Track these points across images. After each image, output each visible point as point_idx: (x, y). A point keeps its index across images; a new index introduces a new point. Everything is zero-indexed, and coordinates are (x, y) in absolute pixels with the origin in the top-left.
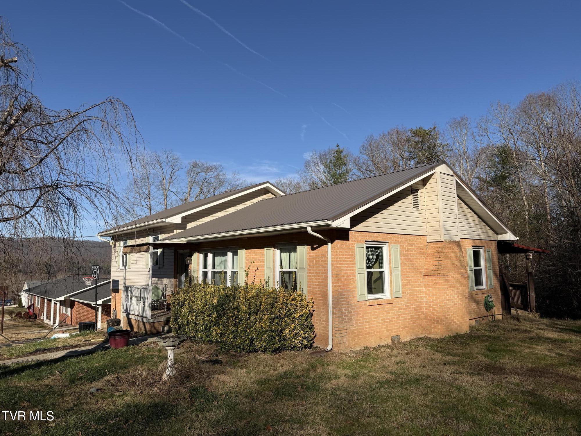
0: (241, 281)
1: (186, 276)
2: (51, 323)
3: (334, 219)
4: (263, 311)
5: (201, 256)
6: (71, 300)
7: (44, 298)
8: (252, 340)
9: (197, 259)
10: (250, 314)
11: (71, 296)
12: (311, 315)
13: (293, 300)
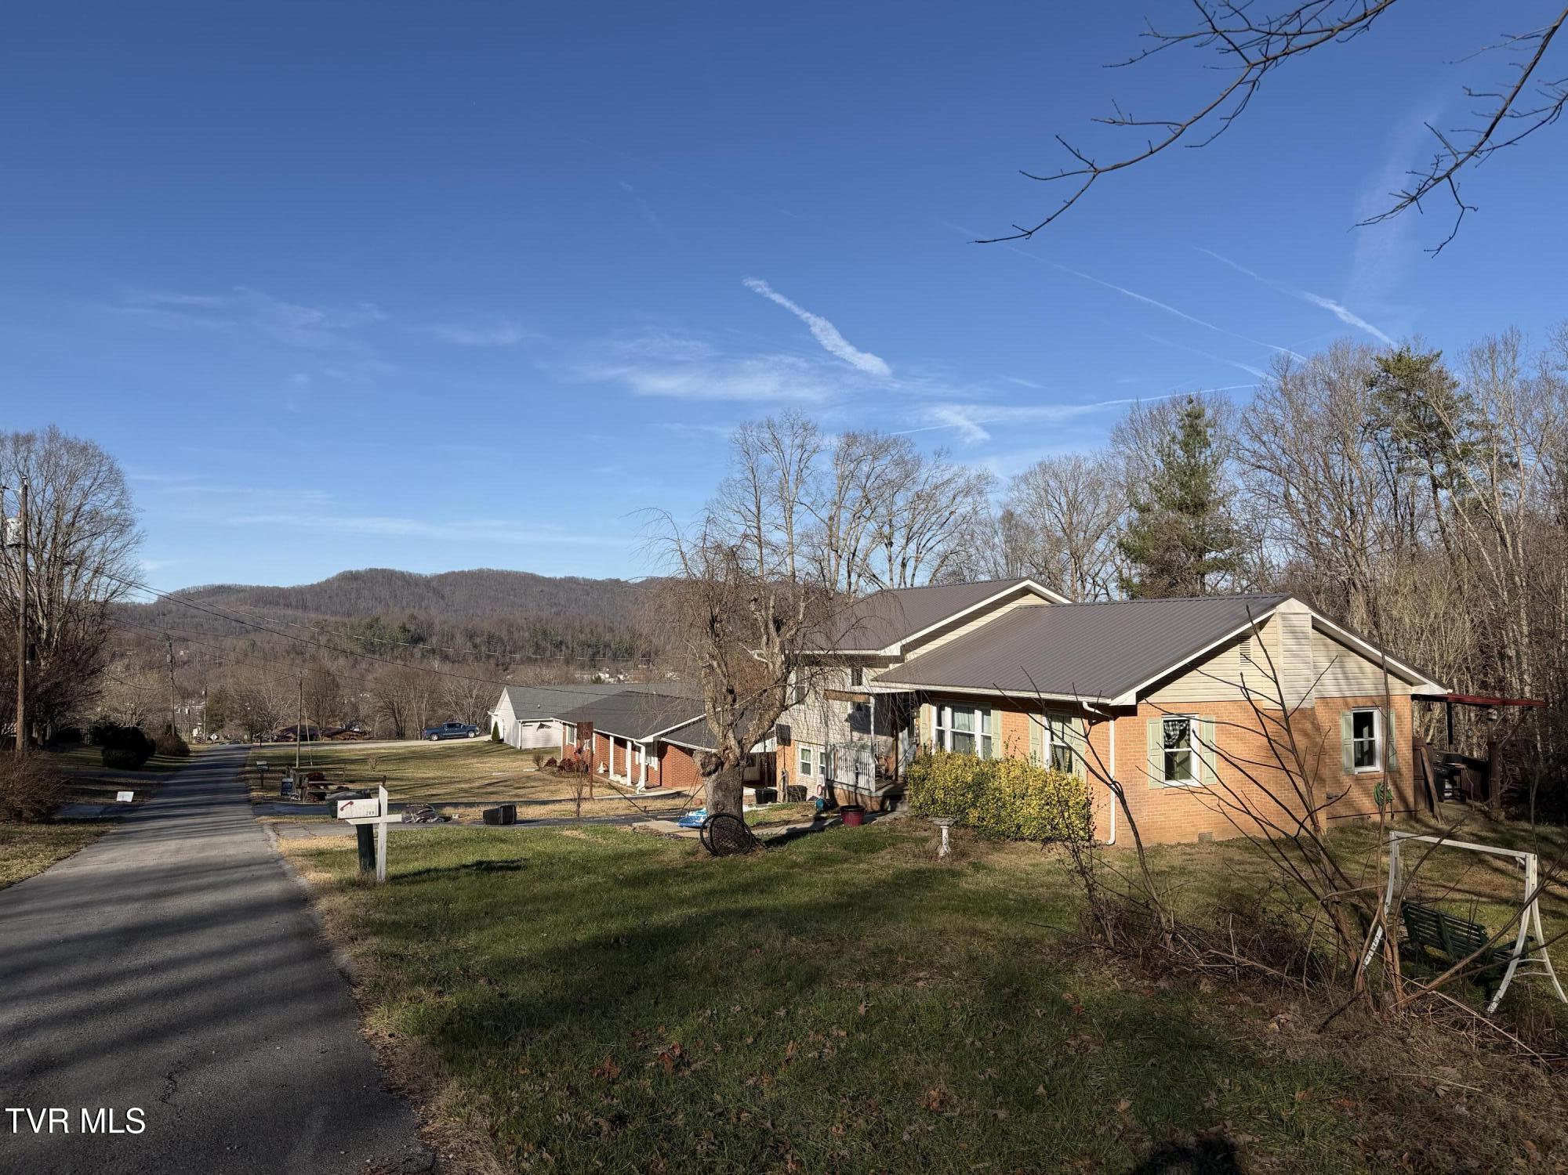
0: (998, 753)
1: (911, 733)
2: (628, 781)
3: (1113, 697)
4: (1031, 796)
5: (934, 709)
6: (663, 742)
7: (608, 737)
8: (1019, 827)
9: (928, 712)
10: (1014, 797)
11: (662, 735)
12: (1088, 803)
13: (1066, 785)
